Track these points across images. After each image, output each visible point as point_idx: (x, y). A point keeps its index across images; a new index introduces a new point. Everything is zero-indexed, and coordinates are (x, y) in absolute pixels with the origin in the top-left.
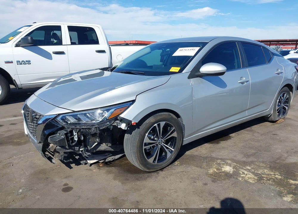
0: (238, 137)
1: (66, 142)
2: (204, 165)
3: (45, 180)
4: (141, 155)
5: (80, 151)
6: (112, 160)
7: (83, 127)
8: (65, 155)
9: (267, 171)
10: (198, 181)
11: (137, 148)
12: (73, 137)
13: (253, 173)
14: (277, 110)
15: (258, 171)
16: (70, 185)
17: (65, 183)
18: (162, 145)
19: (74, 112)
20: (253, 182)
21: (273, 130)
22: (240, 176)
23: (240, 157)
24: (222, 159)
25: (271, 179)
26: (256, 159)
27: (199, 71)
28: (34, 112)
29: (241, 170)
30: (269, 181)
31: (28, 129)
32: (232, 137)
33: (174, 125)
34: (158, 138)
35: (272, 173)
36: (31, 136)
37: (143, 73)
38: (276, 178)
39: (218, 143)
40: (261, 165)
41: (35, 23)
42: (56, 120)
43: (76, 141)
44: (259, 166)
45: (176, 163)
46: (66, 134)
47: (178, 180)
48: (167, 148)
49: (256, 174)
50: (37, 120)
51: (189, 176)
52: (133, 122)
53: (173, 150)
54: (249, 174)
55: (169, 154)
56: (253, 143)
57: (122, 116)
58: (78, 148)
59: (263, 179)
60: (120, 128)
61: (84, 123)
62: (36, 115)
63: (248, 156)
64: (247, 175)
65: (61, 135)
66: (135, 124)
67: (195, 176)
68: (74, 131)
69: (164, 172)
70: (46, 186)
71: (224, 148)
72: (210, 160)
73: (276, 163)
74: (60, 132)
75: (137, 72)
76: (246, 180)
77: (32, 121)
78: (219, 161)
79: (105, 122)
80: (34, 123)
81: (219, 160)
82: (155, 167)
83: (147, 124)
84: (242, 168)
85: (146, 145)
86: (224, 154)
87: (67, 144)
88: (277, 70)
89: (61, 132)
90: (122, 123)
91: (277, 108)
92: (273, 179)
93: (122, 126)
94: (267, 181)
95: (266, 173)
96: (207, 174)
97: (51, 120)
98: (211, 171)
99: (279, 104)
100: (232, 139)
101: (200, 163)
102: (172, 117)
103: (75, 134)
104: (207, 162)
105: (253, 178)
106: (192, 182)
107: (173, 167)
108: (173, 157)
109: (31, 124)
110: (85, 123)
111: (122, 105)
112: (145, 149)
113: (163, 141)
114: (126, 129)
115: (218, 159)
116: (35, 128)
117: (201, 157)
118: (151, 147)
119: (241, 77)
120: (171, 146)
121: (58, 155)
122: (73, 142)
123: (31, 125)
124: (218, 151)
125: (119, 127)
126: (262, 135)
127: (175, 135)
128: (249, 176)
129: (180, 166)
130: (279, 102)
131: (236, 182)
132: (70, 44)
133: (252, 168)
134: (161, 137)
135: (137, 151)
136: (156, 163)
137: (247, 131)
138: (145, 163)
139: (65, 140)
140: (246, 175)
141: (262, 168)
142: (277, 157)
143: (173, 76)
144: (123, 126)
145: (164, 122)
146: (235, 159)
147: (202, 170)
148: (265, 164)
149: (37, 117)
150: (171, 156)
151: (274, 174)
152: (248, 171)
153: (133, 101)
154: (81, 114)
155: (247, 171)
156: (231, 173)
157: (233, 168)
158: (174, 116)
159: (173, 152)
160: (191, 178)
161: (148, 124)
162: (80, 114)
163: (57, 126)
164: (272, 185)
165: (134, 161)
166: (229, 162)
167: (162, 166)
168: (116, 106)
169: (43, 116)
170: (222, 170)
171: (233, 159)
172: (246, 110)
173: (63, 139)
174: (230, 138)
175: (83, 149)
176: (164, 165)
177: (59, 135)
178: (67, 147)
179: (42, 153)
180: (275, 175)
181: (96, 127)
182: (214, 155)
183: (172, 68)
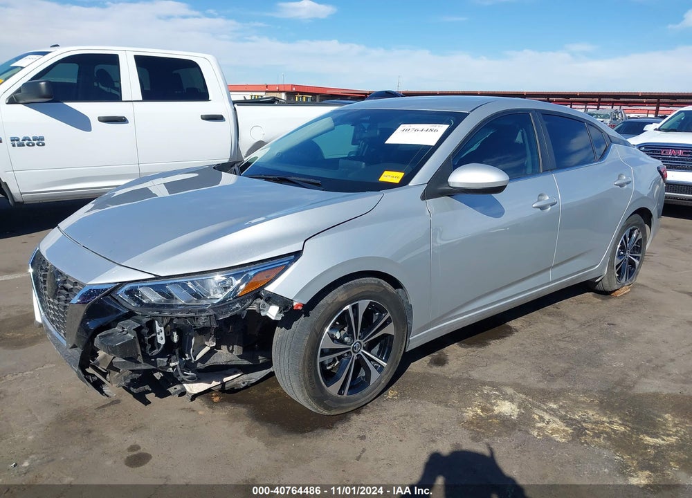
0: (529, 329)
1: (139, 347)
2: (454, 398)
3: (83, 435)
4: (313, 377)
5: (171, 367)
6: (243, 385)
7: (179, 314)
8: (133, 375)
9: (594, 413)
10: (439, 438)
11: (304, 361)
12: (155, 337)
13: (563, 418)
14: (617, 267)
15: (574, 414)
16: (145, 448)
17: (132, 444)
18: (360, 353)
19: (158, 278)
20: (564, 440)
21: (607, 314)
22: (534, 427)
23: (533, 380)
24: (494, 385)
25: (602, 432)
26: (570, 384)
27: (448, 183)
28: (59, 273)
29: (536, 411)
30: (598, 437)
31: (44, 311)
32: (517, 331)
33: (388, 308)
34: (353, 338)
35: (605, 419)
36: (51, 328)
37: (318, 182)
38: (614, 431)
39: (483, 343)
40: (582, 398)
41: (57, 46)
42: (113, 296)
43: (162, 347)
44: (576, 402)
45: (391, 393)
46: (138, 330)
47: (394, 436)
48: (371, 359)
49: (569, 422)
50: (68, 295)
51: (419, 426)
52: (295, 304)
53: (384, 364)
54: (554, 422)
55: (375, 375)
56: (562, 344)
57: (271, 288)
58: (165, 360)
59: (586, 434)
60: (266, 317)
61: (180, 305)
62: (65, 282)
63: (553, 378)
64: (551, 424)
65: (125, 332)
66: (300, 308)
67: (433, 426)
68: (156, 322)
69: (362, 417)
70: (87, 452)
71: (498, 357)
72: (467, 386)
73: (612, 393)
74: (123, 324)
75: (303, 179)
76: (547, 436)
77: (55, 294)
78: (486, 390)
79: (231, 304)
80: (59, 300)
81: (487, 387)
82: (343, 405)
83: (329, 305)
84: (539, 407)
85: (324, 353)
86: (496, 372)
87: (140, 353)
88: (620, 176)
89: (127, 325)
90: (271, 305)
91: (617, 261)
92: (606, 433)
93: (269, 311)
94: (593, 437)
95: (592, 418)
96: (460, 421)
97: (103, 296)
98: (469, 414)
99: (622, 253)
100: (516, 334)
101: (444, 393)
102: (386, 290)
103: (158, 328)
104: (459, 392)
105: (564, 431)
106: (428, 440)
107: (384, 404)
108: (383, 382)
109: (51, 300)
110: (184, 305)
111: (271, 262)
112: (322, 364)
113: (363, 343)
114: (279, 319)
115: (484, 384)
116: (63, 313)
117: (446, 378)
118: (334, 358)
119: (541, 195)
120: (379, 355)
121: (118, 376)
122: (153, 348)
123: (52, 303)
124: (485, 364)
125: (263, 314)
126: (582, 324)
127: (390, 330)
128: (555, 426)
129: (398, 401)
130: (622, 248)
131: (525, 441)
132: (141, 99)
133: (561, 407)
134: (359, 334)
135: (303, 369)
136: (345, 395)
137: (549, 314)
138: (320, 397)
139: (135, 342)
140: (548, 423)
141: (583, 406)
142: (617, 378)
143: (388, 194)
144: (273, 312)
145: (367, 302)
146: (523, 384)
147: (450, 411)
148: (589, 397)
149: (69, 286)
150: (380, 379)
151: (608, 420)
152: (552, 413)
153: (298, 254)
154: (175, 283)
155: (550, 414)
156: (514, 418)
157: (519, 407)
158: (390, 288)
159: (385, 370)
160: (425, 432)
161: (332, 305)
162: (171, 284)
163: (118, 311)
164: (605, 447)
165: (296, 390)
166: (510, 391)
167: (359, 401)
168: (257, 266)
169: (83, 286)
170: (493, 411)
171: (519, 384)
172: (548, 269)
173: (131, 342)
174: (510, 331)
175: (177, 363)
176: (363, 400)
177: (121, 330)
178: (140, 359)
179: (80, 371)
180: (611, 423)
181: (210, 316)
182: (475, 375)
183: (386, 173)
